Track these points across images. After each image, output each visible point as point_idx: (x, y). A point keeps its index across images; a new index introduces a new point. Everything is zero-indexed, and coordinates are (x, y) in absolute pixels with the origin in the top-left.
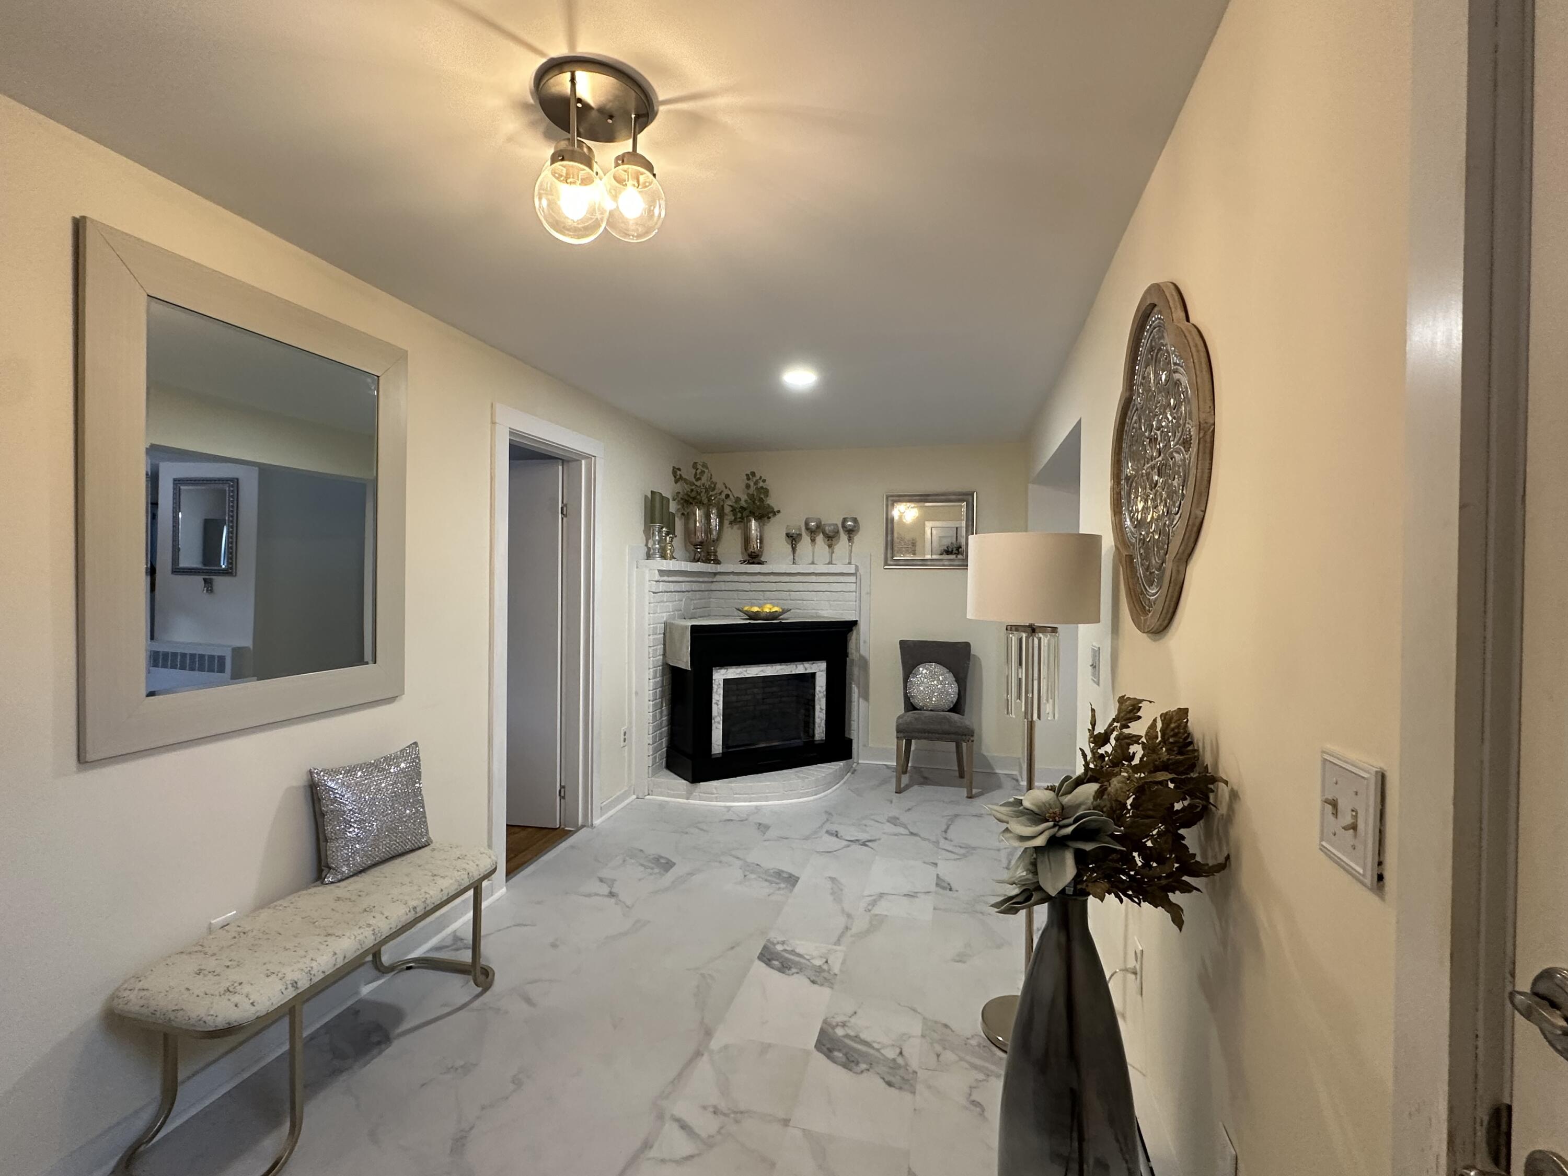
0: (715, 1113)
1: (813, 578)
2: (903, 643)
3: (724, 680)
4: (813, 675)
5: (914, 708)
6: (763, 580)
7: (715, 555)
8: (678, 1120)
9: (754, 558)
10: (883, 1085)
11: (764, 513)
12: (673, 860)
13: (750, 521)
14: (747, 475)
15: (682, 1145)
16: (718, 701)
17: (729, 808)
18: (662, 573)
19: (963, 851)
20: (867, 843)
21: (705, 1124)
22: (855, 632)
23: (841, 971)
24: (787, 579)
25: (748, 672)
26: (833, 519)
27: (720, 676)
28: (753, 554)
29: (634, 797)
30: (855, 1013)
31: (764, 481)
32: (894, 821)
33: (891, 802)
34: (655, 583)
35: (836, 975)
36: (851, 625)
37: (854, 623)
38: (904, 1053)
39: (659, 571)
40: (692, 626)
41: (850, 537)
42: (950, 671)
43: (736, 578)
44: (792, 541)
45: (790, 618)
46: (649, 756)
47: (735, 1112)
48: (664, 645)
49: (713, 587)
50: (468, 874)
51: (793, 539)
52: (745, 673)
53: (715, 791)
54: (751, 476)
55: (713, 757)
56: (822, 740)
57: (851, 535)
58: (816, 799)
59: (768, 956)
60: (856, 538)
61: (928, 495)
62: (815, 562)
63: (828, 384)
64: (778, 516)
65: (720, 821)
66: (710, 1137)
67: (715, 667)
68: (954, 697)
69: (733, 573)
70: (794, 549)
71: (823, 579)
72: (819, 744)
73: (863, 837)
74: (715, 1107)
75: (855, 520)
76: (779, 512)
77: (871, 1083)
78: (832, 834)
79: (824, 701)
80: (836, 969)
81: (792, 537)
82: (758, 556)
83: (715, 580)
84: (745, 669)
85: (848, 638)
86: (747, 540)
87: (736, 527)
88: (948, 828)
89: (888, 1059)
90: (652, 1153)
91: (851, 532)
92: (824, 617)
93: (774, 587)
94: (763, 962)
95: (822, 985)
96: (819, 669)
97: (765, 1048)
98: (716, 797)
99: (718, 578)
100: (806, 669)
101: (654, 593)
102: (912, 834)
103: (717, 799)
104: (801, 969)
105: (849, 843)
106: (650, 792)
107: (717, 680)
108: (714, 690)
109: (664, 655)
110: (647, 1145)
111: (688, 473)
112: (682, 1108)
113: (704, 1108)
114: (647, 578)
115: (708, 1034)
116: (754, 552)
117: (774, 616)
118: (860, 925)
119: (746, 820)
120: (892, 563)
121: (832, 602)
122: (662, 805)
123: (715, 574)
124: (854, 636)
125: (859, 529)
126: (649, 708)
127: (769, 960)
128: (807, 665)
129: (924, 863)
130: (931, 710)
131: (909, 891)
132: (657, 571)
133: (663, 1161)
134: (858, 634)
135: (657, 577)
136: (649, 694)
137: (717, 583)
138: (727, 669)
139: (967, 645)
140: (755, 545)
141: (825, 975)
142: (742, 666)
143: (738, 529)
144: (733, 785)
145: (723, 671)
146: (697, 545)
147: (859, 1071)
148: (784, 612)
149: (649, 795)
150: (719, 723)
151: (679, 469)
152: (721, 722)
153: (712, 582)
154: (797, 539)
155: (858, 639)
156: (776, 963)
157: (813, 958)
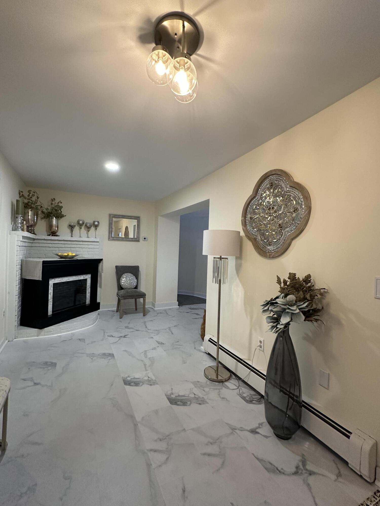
0: (160, 440)
1: (81, 243)
2: (117, 267)
3: (54, 284)
4: (86, 280)
5: (122, 289)
6: (58, 243)
7: (34, 231)
8: (151, 450)
9: (54, 234)
10: (198, 405)
11: (59, 216)
12: (54, 361)
13: (53, 218)
14: (52, 199)
15: (161, 458)
16: (51, 293)
17: (60, 336)
18: (24, 237)
19: (156, 332)
20: (125, 337)
21: (162, 446)
22: (101, 263)
23: (156, 378)
24: (70, 243)
25: (63, 280)
26: (89, 221)
27: (52, 282)
28: (54, 232)
29: (7, 341)
30: (172, 389)
31: (61, 203)
32: (127, 327)
33: (121, 322)
34: (20, 242)
35: (155, 380)
36: (99, 261)
37: (102, 260)
38: (195, 394)
39: (22, 236)
40: (43, 261)
41: (96, 228)
42: (134, 275)
43: (45, 242)
44: (71, 228)
45: (79, 258)
46: (15, 321)
47: (166, 436)
48: (21, 270)
49: (33, 245)
50: (6, 391)
51: (71, 227)
52: (62, 280)
53: (52, 331)
54: (53, 200)
55: (49, 317)
56: (89, 304)
57: (97, 228)
58: (93, 326)
59: (127, 383)
60: (98, 228)
61: (125, 216)
62: (82, 237)
63: (124, 170)
64: (64, 218)
65: (61, 342)
66: (167, 448)
67: (50, 278)
68: (135, 284)
69: (44, 239)
70: (72, 231)
71: (86, 243)
72: (88, 306)
73: (123, 335)
74: (159, 438)
75: (98, 222)
76: (65, 216)
77: (194, 406)
78: (110, 336)
79: (90, 289)
80: (154, 378)
81: (72, 226)
82: (56, 233)
83: (34, 242)
84: (62, 279)
85: (99, 265)
86: (51, 226)
87: (43, 220)
88: (146, 326)
89: (193, 397)
90: (154, 466)
91: (96, 227)
92: (84, 258)
93: (63, 246)
94: (128, 385)
95: (154, 385)
96: (88, 277)
97: (156, 412)
98: (53, 333)
99: (36, 241)
100: (84, 278)
101: (19, 246)
102: (137, 330)
103: (53, 334)
104: (143, 383)
105: (120, 338)
106: (16, 337)
107: (51, 284)
108: (50, 288)
109: (21, 275)
110: (149, 465)
111: (26, 194)
112: (148, 445)
113: (156, 441)
114: (16, 239)
115: (132, 417)
116: (54, 231)
117: (73, 257)
118: (148, 363)
119: (72, 339)
120: (111, 238)
121: (89, 252)
122: (25, 342)
123: (34, 239)
124: (101, 264)
125: (99, 226)
126: (16, 299)
127: (130, 384)
128: (84, 276)
129: (149, 338)
130: (129, 289)
131: (153, 348)
132: (22, 237)
133: (160, 466)
134: (103, 263)
135: (21, 240)
136: (16, 293)
137: (34, 243)
138: (55, 279)
139: (138, 267)
140: (55, 228)
141: (152, 381)
142: (61, 278)
143: (45, 221)
144: (61, 326)
145: (53, 280)
146: (29, 226)
147: (189, 404)
148: (76, 255)
149: (15, 339)
150: (51, 302)
151: (22, 192)
152: (52, 301)
153: (33, 243)
154: (74, 228)
155: (102, 266)
156: (132, 384)
157: (143, 378)
